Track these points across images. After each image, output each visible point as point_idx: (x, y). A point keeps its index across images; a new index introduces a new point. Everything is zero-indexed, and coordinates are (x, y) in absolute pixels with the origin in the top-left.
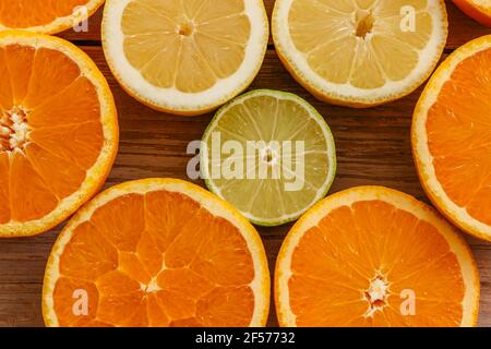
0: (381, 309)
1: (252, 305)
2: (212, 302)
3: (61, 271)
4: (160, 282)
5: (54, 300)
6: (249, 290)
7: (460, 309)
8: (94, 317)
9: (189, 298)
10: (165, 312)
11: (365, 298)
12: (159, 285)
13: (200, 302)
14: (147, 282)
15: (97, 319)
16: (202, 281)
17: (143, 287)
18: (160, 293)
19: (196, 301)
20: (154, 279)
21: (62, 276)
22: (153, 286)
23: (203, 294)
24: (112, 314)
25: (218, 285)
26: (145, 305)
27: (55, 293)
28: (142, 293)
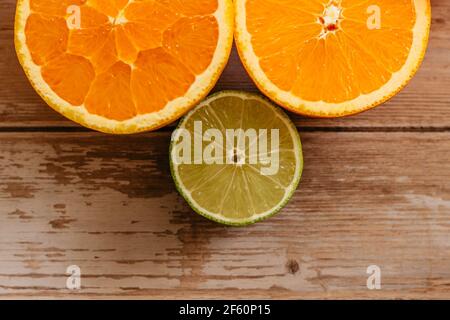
0: (334, 32)
1: (216, 33)
2: (179, 31)
3: (32, 7)
4: (127, 15)
5: (27, 35)
6: (214, 19)
7: (410, 35)
8: (65, 50)
9: (155, 29)
10: (133, 43)
11: (319, 22)
12: (127, 17)
13: (166, 32)
14: (115, 14)
15: (68, 52)
16: (168, 11)
17: (111, 20)
18: (127, 26)
19: (162, 32)
20: (122, 12)
21: (33, 12)
22: (121, 19)
23: (169, 25)
24: (82, 46)
25: (183, 16)
26: (114, 37)
27: (26, 28)
28: (110, 25)
